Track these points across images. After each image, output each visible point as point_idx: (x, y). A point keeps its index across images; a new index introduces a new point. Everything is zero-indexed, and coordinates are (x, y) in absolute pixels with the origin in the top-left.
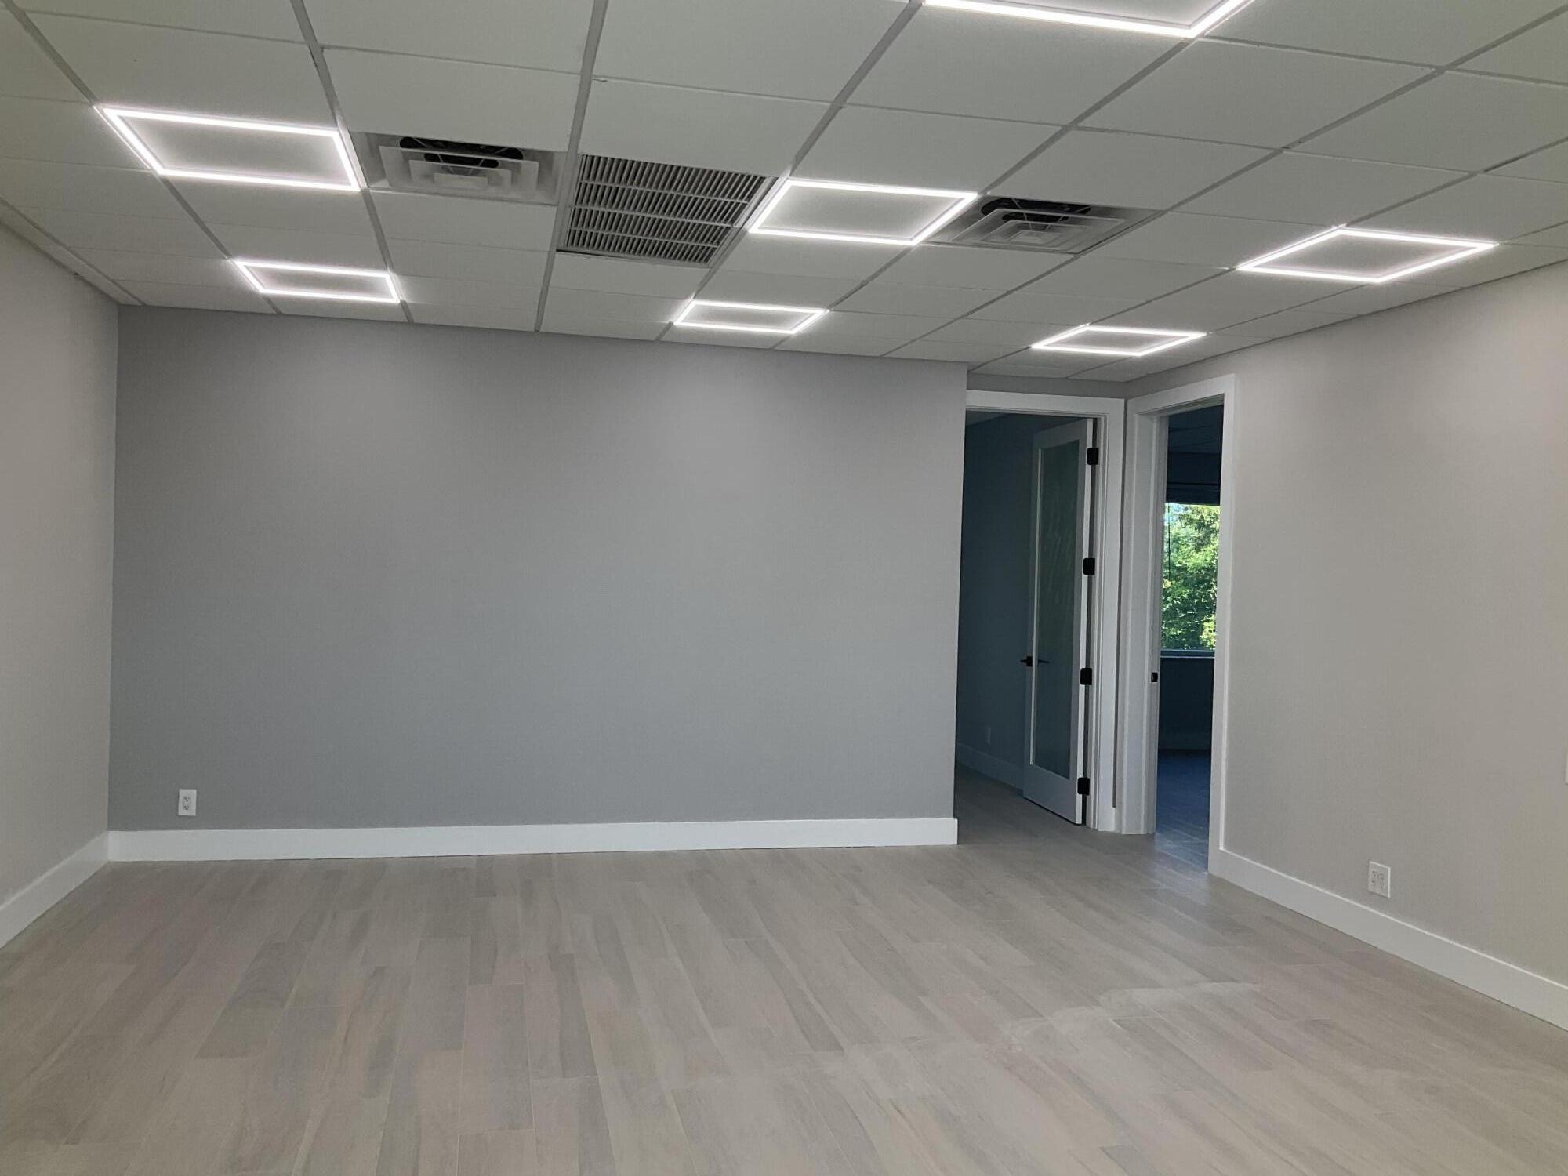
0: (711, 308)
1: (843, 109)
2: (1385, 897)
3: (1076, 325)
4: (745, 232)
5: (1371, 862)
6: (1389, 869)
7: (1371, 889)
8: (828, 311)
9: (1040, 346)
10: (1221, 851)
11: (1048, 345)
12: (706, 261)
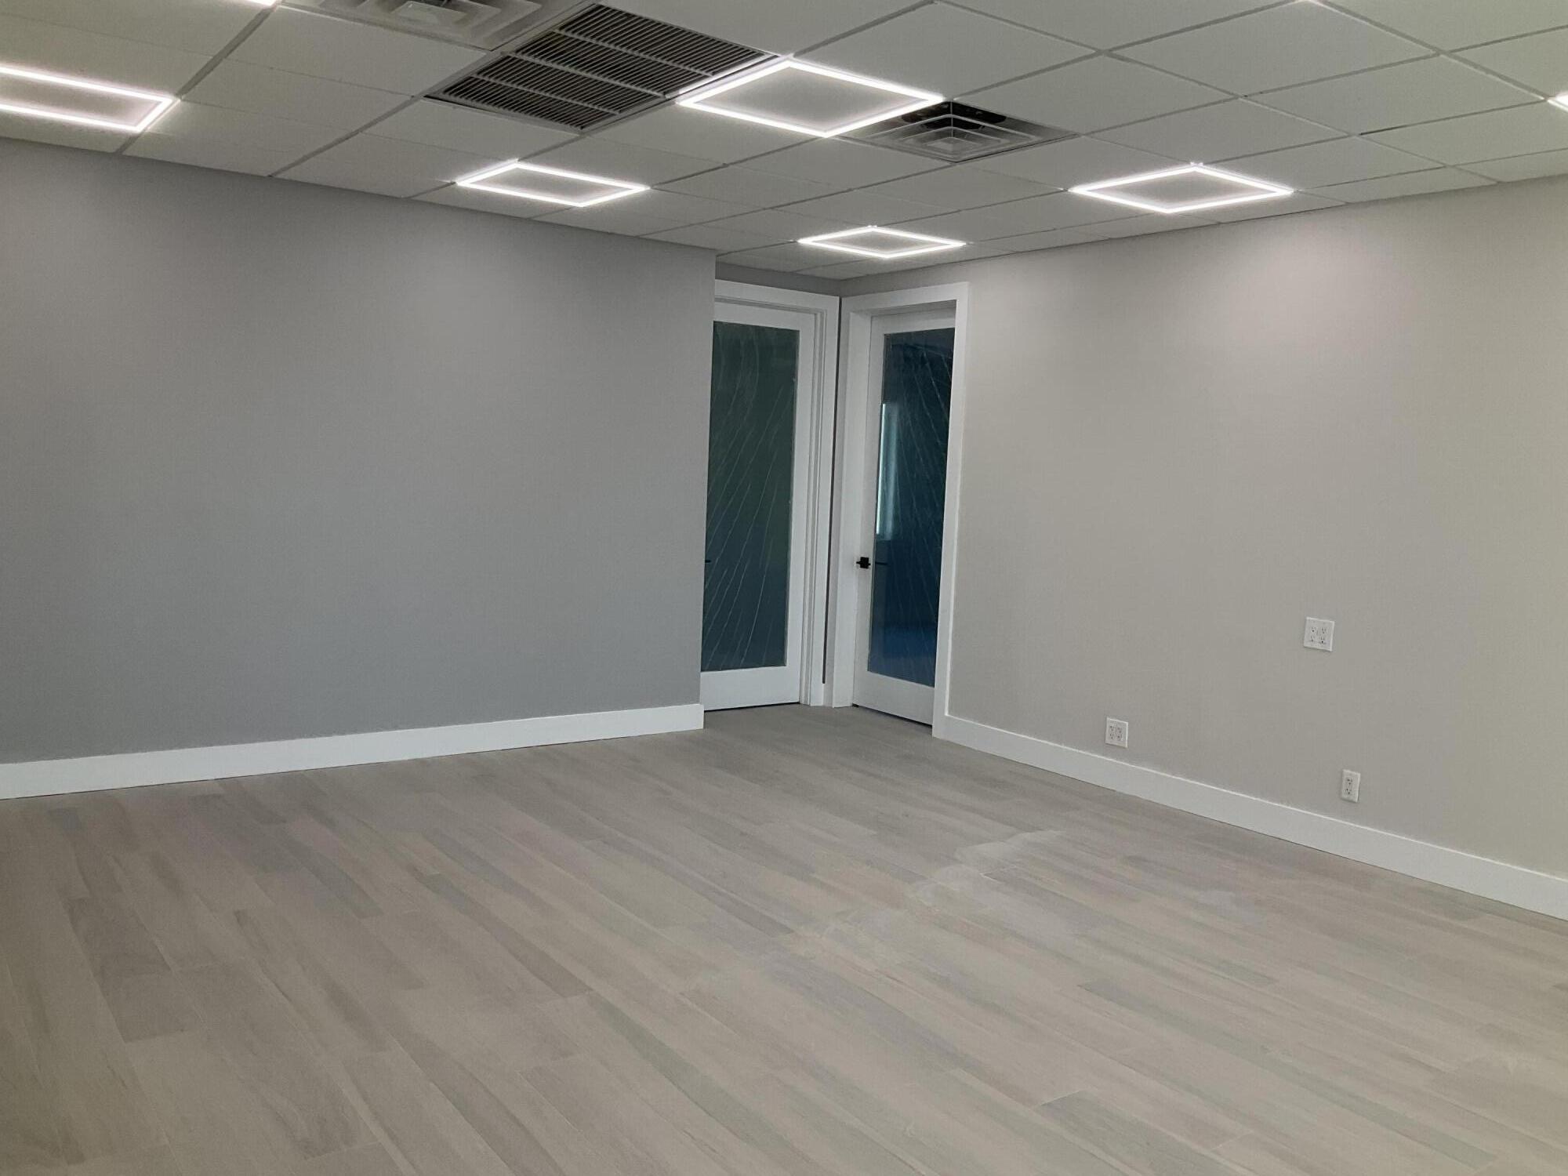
0: (525, 172)
1: (932, 5)
2: (1124, 748)
3: (865, 225)
4: (674, 103)
5: (1108, 719)
6: (1127, 723)
7: (1108, 741)
8: (649, 188)
9: (807, 242)
10: (947, 718)
11: (814, 242)
12: (582, 128)
